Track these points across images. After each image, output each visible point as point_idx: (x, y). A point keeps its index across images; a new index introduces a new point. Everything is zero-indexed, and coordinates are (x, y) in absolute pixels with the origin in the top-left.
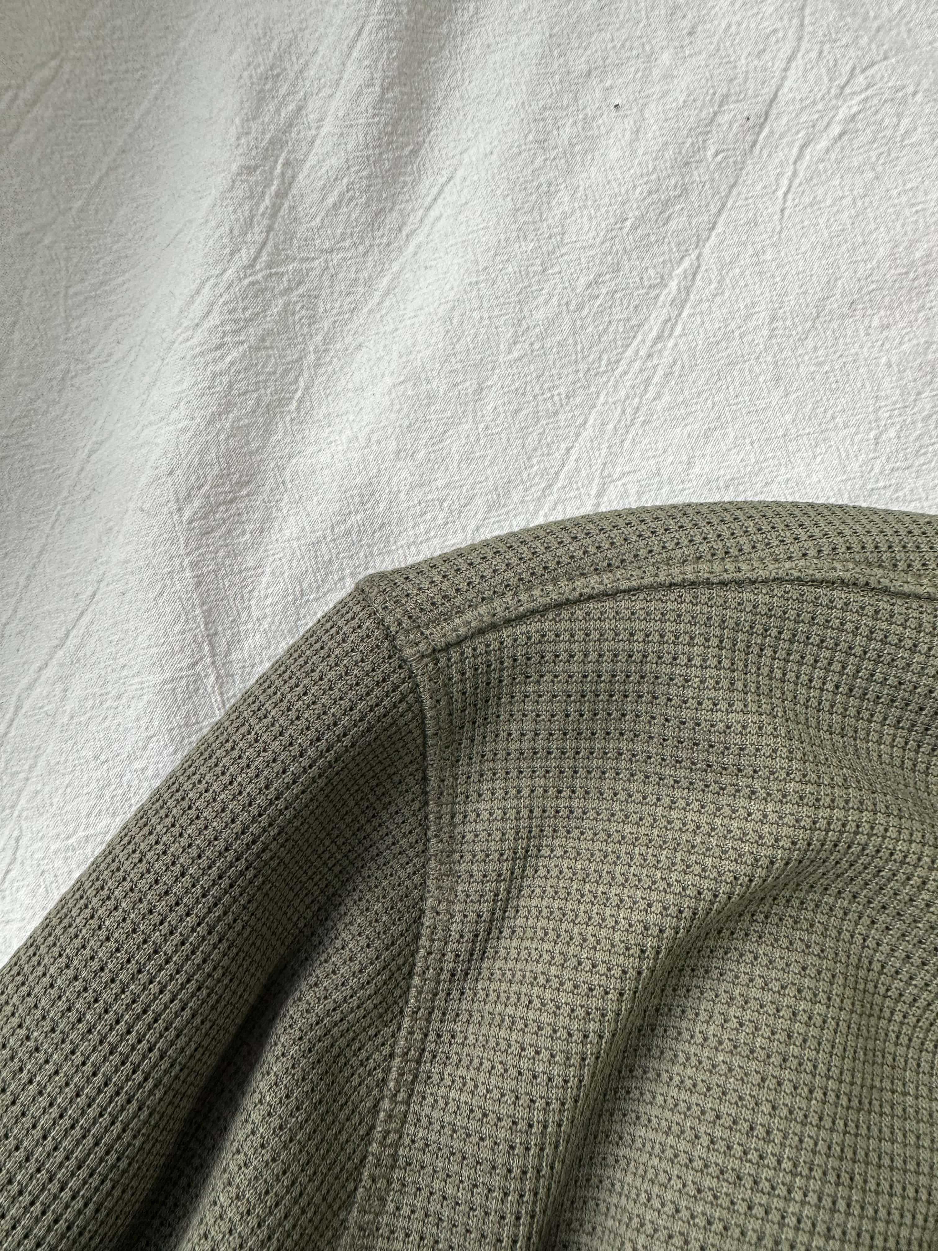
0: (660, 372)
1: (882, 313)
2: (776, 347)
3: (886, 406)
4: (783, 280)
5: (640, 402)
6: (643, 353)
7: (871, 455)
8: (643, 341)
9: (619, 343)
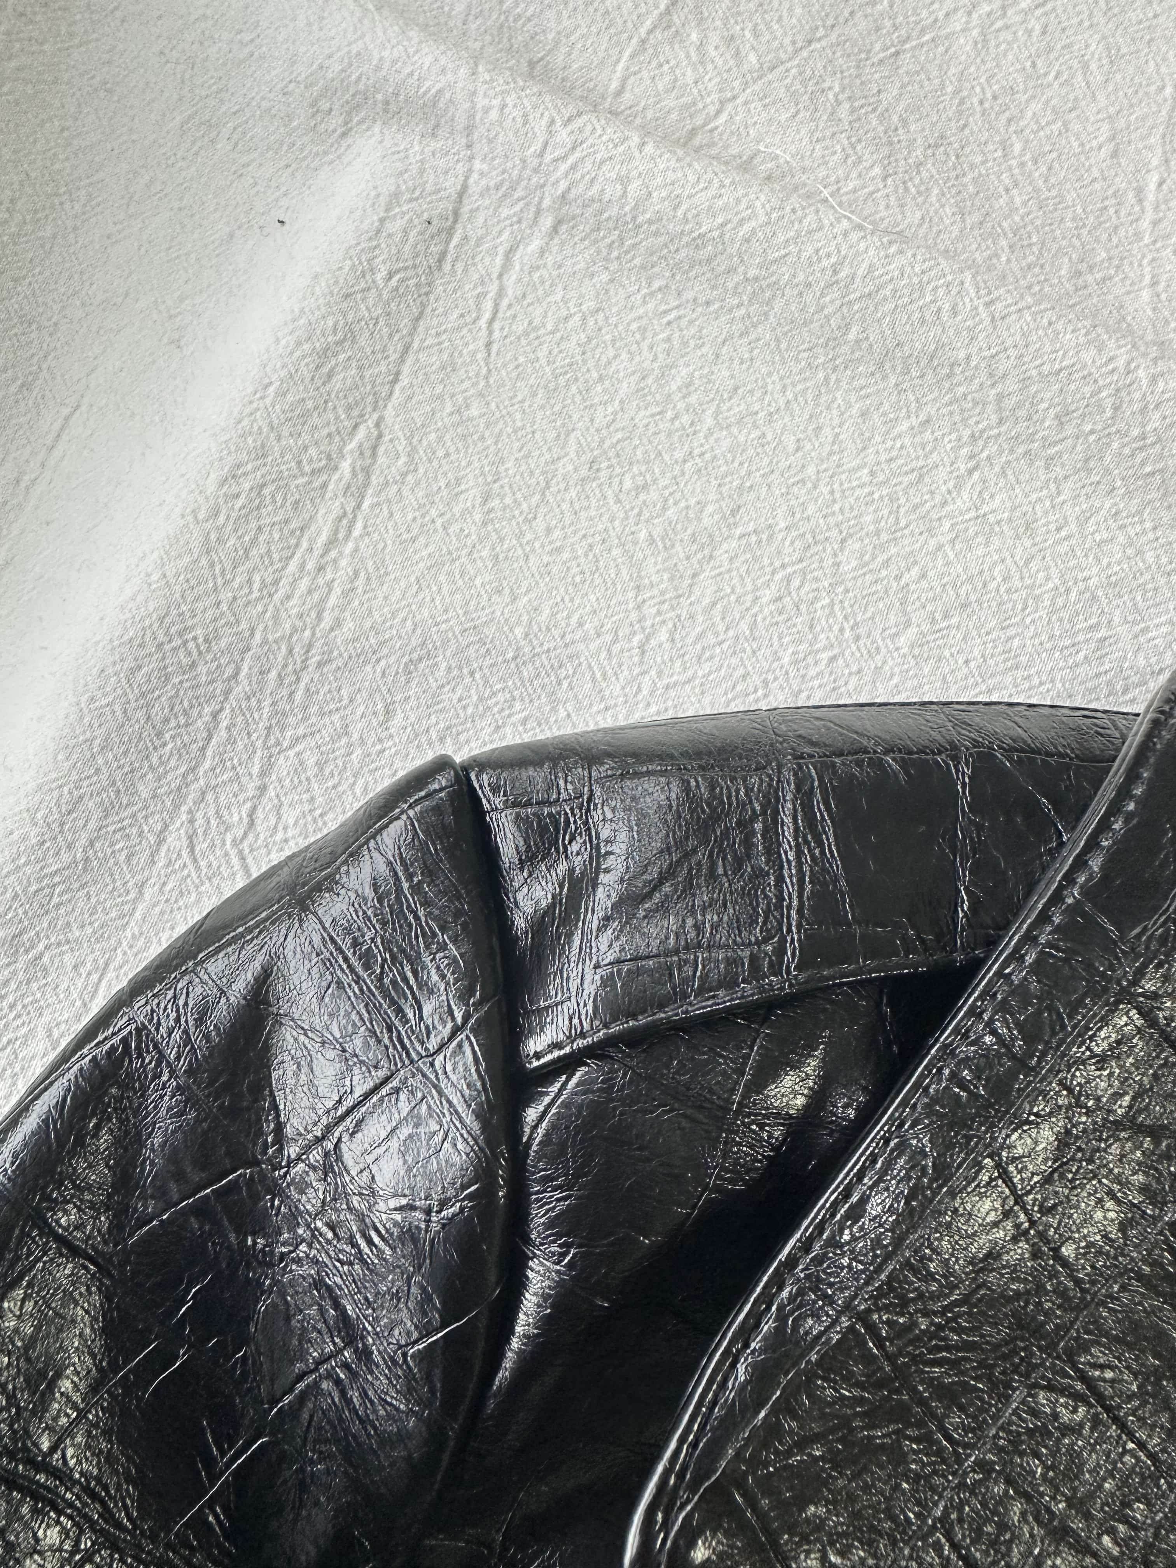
0: (337, 590)
1: (635, 469)
2: (494, 536)
3: (653, 597)
4: (496, 443)
5: (313, 634)
6: (310, 566)
7: (637, 671)
8: (310, 550)
9: (276, 556)
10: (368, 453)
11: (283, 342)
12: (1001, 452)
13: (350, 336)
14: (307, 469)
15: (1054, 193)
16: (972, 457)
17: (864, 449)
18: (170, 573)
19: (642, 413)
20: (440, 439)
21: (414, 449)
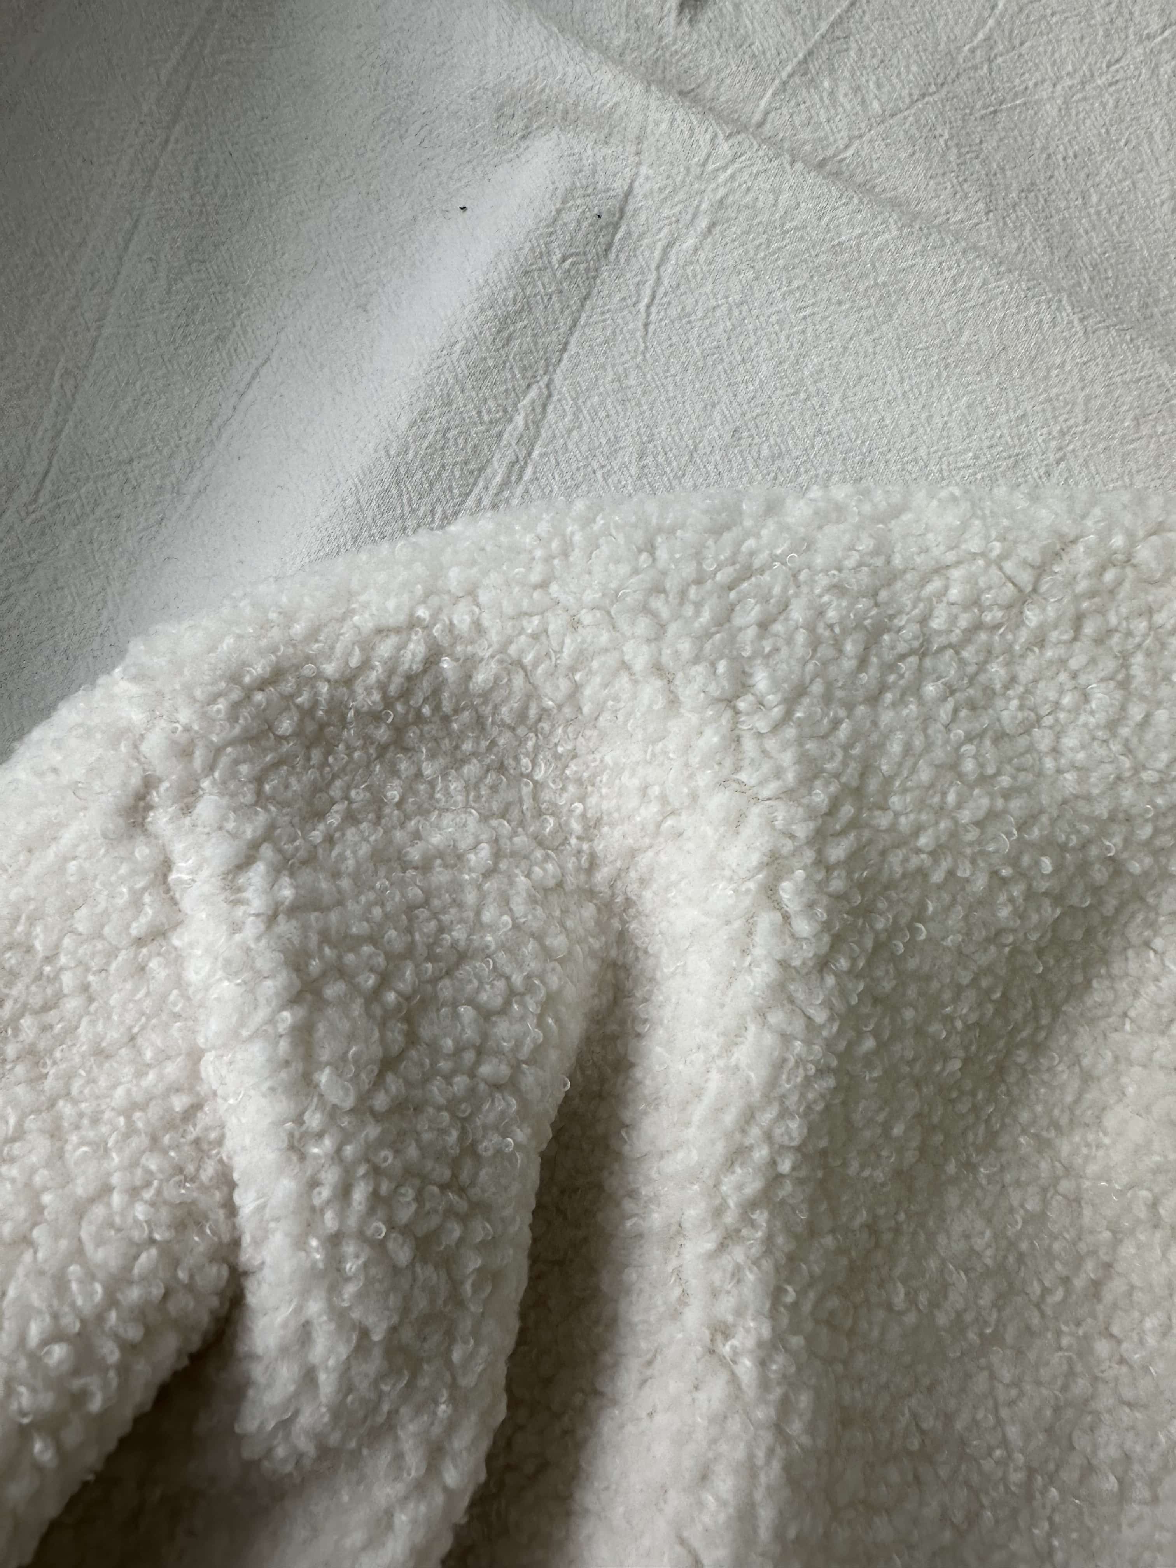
1: (772, 440)
4: (651, 409)
10: (539, 410)
11: (468, 308)
12: (1084, 447)
13: (527, 307)
14: (486, 418)
15: (1125, 238)
16: (1060, 449)
17: (969, 436)
18: (364, 497)
19: (778, 392)
20: (602, 402)
21: (579, 409)
